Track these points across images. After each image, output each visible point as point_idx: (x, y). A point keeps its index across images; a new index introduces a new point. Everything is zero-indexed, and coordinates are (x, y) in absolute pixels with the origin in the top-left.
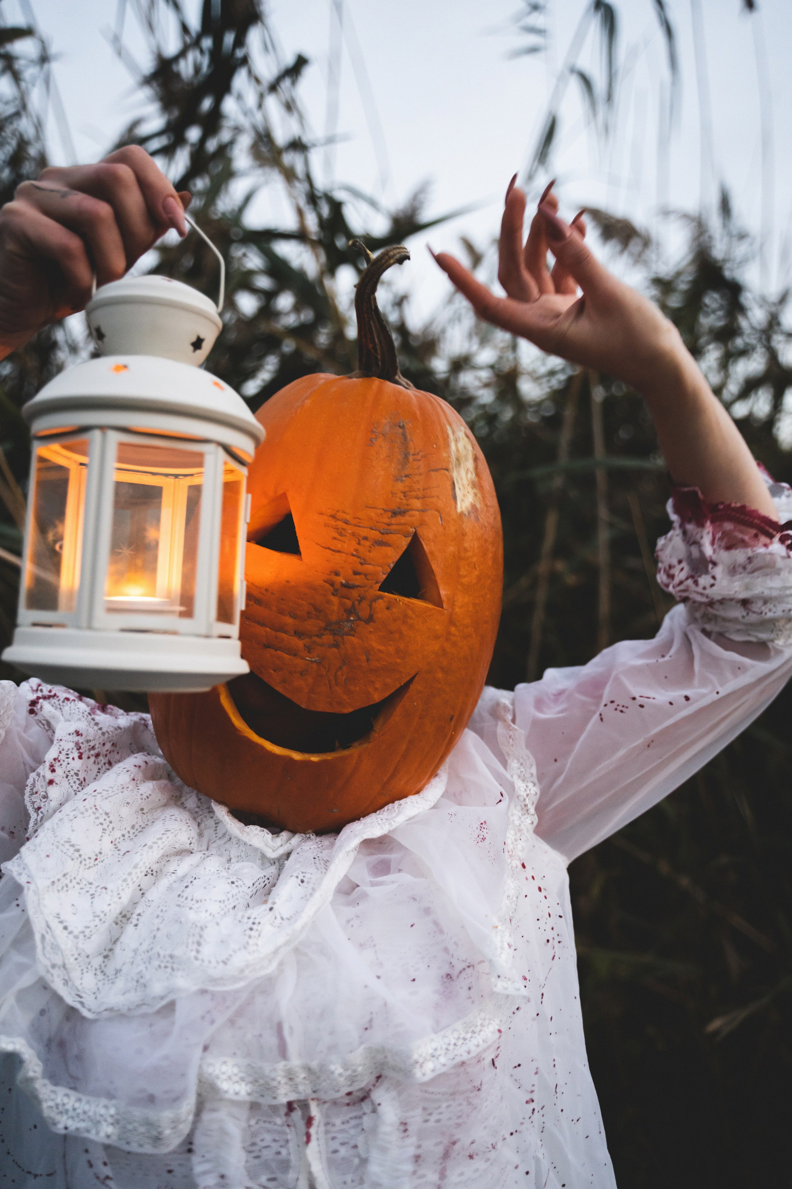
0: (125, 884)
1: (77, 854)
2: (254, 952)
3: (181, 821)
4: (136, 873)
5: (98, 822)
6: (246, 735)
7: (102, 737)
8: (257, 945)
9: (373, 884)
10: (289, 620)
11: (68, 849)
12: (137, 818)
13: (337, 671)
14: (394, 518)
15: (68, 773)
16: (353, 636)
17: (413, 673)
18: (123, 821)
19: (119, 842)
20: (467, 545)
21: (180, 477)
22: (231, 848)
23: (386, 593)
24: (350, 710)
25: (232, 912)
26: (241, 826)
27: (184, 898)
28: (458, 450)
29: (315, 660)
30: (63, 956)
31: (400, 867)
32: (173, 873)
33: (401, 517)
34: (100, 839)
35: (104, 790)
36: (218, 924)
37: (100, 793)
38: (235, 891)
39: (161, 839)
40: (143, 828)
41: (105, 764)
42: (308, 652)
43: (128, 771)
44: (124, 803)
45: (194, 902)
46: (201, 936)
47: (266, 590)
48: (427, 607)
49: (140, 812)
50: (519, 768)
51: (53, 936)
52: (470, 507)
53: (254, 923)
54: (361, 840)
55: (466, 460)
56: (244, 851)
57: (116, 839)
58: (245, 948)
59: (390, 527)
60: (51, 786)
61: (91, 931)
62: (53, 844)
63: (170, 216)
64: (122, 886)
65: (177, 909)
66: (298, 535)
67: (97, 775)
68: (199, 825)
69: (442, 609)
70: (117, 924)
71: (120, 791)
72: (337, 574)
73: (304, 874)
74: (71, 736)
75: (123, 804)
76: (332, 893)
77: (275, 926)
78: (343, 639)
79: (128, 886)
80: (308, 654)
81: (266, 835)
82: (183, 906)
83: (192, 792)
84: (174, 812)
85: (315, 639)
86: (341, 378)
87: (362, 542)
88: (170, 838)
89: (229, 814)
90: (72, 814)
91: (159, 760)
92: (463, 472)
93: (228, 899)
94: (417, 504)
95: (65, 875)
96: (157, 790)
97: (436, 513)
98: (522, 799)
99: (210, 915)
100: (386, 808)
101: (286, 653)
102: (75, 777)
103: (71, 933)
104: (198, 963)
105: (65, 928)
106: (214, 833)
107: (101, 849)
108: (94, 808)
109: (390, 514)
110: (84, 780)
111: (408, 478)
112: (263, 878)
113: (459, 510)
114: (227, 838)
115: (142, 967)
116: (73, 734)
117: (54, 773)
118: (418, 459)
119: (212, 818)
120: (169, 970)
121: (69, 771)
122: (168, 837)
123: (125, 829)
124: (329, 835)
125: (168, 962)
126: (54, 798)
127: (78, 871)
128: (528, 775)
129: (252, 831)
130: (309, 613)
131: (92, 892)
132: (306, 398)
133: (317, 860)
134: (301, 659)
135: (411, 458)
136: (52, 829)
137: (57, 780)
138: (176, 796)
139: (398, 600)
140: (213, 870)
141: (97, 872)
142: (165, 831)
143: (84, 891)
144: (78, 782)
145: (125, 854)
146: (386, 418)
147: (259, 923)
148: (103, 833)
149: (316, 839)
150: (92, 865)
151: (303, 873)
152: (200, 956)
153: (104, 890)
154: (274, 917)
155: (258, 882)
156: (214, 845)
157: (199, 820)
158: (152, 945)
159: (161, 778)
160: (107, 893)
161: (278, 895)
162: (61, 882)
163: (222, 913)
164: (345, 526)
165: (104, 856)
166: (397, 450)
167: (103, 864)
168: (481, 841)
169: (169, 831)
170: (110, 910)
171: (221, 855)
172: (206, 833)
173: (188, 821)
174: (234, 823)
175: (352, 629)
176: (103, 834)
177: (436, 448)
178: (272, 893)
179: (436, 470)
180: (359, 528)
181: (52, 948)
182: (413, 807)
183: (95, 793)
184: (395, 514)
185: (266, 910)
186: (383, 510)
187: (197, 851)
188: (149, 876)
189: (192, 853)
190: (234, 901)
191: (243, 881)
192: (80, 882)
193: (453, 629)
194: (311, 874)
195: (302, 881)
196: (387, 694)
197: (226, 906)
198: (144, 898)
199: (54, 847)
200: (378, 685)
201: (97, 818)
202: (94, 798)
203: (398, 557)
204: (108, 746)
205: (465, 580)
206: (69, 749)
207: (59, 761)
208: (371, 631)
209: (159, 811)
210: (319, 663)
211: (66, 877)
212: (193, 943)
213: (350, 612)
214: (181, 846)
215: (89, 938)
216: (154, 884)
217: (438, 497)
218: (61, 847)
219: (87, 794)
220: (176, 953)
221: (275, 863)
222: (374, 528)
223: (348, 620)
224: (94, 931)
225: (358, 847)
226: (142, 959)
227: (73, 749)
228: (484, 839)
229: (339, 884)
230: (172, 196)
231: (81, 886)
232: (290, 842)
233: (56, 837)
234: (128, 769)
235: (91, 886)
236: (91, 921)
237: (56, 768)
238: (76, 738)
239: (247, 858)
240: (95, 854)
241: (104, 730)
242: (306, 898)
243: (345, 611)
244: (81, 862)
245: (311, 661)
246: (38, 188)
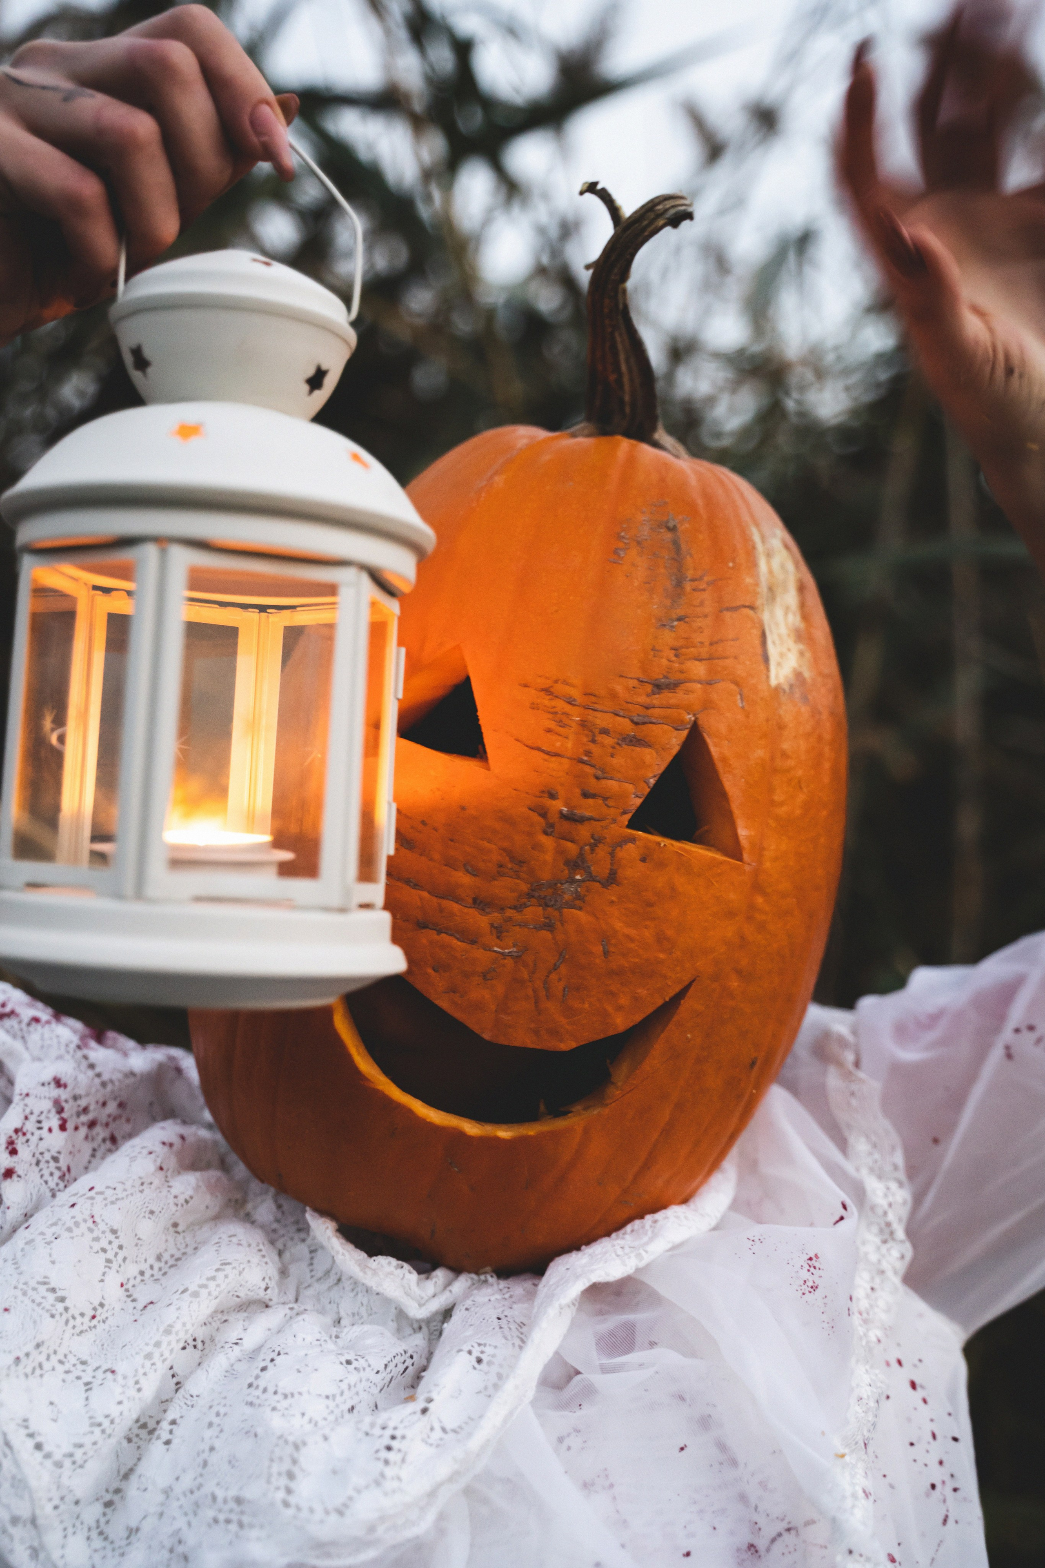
0: (148, 1364)
1: (60, 1306)
2: (394, 1491)
3: (249, 1245)
4: (169, 1343)
5: (97, 1246)
6: (380, 1087)
7: (102, 1091)
8: (399, 1479)
9: (605, 1370)
10: (463, 879)
11: (43, 1298)
12: (167, 1241)
13: (550, 973)
14: (657, 696)
15: (40, 1157)
16: (580, 909)
17: (687, 979)
18: (141, 1245)
19: (134, 1286)
20: (786, 746)
21: (269, 611)
22: (341, 1297)
23: (640, 832)
24: (573, 1045)
25: (347, 1416)
26: (361, 1257)
27: (261, 1389)
28: (771, 572)
29: (510, 952)
30: (32, 1500)
31: (652, 1339)
32: (236, 1344)
33: (671, 695)
34: (100, 1278)
35: (108, 1187)
36: (326, 1438)
37: (102, 1193)
38: (353, 1378)
39: (213, 1278)
40: (178, 1259)
41: (104, 1140)
42: (498, 937)
43: (150, 1153)
44: (145, 1212)
45: (279, 1397)
46: (295, 1462)
47: (423, 823)
48: (714, 859)
49: (172, 1230)
50: (870, 1154)
51: (16, 1463)
52: (791, 676)
53: (393, 1437)
54: (587, 1285)
55: (785, 590)
56: (365, 1303)
57: (128, 1280)
58: (377, 1483)
59: (650, 712)
60: (9, 1180)
61: (85, 1454)
62: (15, 1288)
63: (265, 139)
64: (143, 1367)
65: (248, 1410)
66: (481, 722)
67: (90, 1162)
68: (280, 1253)
69: (741, 863)
70: (129, 1440)
71: (137, 1189)
72: (552, 796)
73: (482, 1348)
74: (46, 1088)
75: (143, 1214)
76: (534, 1383)
77: (431, 1445)
78: (561, 915)
79: (154, 1367)
80: (498, 941)
81: (408, 1276)
82: (260, 1405)
83: (266, 1193)
84: (236, 1230)
85: (510, 913)
86: (556, 438)
87: (600, 738)
88: (231, 1277)
89: (338, 1234)
90: (49, 1232)
91: (204, 1133)
92: (779, 613)
93: (342, 1394)
94: (699, 670)
95: (38, 1346)
96: (204, 1188)
97: (733, 687)
98: (880, 1212)
99: (310, 1421)
100: (629, 1228)
101: (458, 939)
102: (52, 1164)
103: (48, 1456)
104: (290, 1512)
105: (38, 1447)
106: (307, 1270)
107: (103, 1298)
108: (91, 1220)
109: (649, 688)
110: (69, 1169)
111: (682, 623)
112: (402, 1355)
113: (773, 682)
114: (333, 1278)
115: (181, 1523)
116: (49, 1084)
117: (15, 1156)
118: (701, 587)
119: (303, 1240)
120: (233, 1527)
121: (42, 1154)
122: (226, 1276)
123: (146, 1260)
124: (522, 1277)
125: (231, 1511)
126: (14, 1203)
127: (62, 1339)
128: (888, 1168)
129: (382, 1266)
130: (501, 866)
131: (87, 1378)
132: (496, 473)
133: (503, 1322)
134: (485, 950)
135: (688, 587)
136: (13, 1260)
137: (19, 1170)
138: (237, 1201)
139: (662, 845)
140: (309, 1339)
141: (95, 1341)
142: (222, 1264)
143: (71, 1377)
144: (57, 1174)
145: (145, 1307)
146: (643, 513)
147: (403, 1437)
148: (106, 1267)
149: (498, 1284)
150: (85, 1327)
151: (479, 1345)
152: (292, 1500)
153: (109, 1374)
154: (429, 1427)
155: (395, 1362)
156: (310, 1292)
157: (279, 1245)
158: (199, 1480)
159: (207, 1167)
160: (115, 1380)
161: (436, 1385)
162: (31, 1358)
163: (331, 1418)
164: (568, 708)
165: (107, 1311)
166: (662, 571)
167: (106, 1326)
168: (810, 1292)
169: (229, 1264)
170: (121, 1414)
171: (322, 1312)
172: (293, 1269)
173: (261, 1247)
174: (348, 1251)
175: (578, 897)
176: (107, 1269)
177: (733, 568)
178: (423, 1383)
179: (735, 609)
180: (596, 713)
181: (13, 1486)
182: (680, 1225)
183: (92, 1193)
184: (658, 687)
185: (415, 1413)
186: (638, 680)
187: (278, 1304)
188: (190, 1349)
189: (267, 1306)
190: (351, 1398)
191: (367, 1360)
192: (64, 1360)
193: (760, 900)
194: (496, 1347)
195: (479, 1361)
196: (638, 1018)
197: (337, 1406)
198: (181, 1391)
199: (19, 1293)
200: (624, 1000)
201: (97, 1239)
202: (90, 1202)
203: (663, 766)
204: (112, 1107)
205: (782, 811)
206: (42, 1113)
207: (24, 1134)
208: (612, 902)
209: (206, 1228)
210: (517, 958)
211: (41, 1349)
212: (280, 1474)
213: (574, 865)
214: (249, 1293)
215: (81, 1467)
216: (200, 1364)
217: (736, 658)
218: (30, 1292)
219: (75, 1195)
220: (249, 1493)
221: (420, 1328)
222: (621, 713)
223: (572, 881)
224: (90, 1453)
225: (578, 1300)
226: (181, 1507)
227: (49, 1111)
228: (814, 1288)
229: (547, 1368)
230: (268, 103)
231: (67, 1366)
232: (450, 1288)
233: (21, 1273)
234: (151, 1148)
235: (84, 1367)
236: (85, 1434)
237: (19, 1147)
238: (56, 1092)
239: (371, 1317)
240: (93, 1306)
241: (106, 1077)
242: (489, 1392)
243: (567, 863)
244: (67, 1322)
245: (503, 954)
246: (18, 82)
